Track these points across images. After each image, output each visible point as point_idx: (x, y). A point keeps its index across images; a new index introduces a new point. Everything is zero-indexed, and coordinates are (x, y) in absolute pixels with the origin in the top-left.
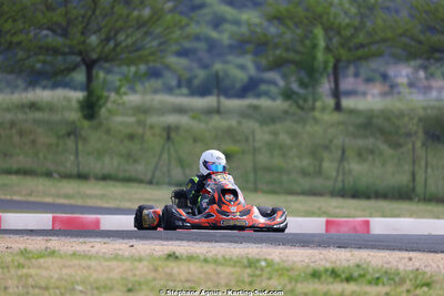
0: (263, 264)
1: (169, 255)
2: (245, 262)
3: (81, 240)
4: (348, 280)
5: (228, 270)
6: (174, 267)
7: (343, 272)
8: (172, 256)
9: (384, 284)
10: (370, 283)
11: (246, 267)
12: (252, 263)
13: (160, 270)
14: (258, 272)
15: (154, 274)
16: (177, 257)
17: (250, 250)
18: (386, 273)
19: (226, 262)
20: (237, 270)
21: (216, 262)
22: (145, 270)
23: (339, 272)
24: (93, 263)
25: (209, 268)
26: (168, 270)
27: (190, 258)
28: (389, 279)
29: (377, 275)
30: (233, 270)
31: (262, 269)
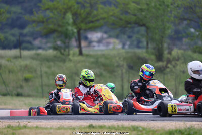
0: (141, 129)
1: (90, 126)
12: (135, 129)
16: (94, 127)
23: (183, 132)
31: (141, 132)
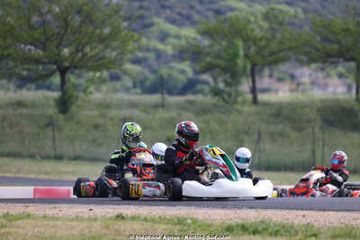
0: (189, 221)
1: (118, 216)
2: (176, 220)
3: (52, 206)
4: (254, 233)
5: (163, 227)
6: (121, 225)
7: (251, 227)
8: (120, 217)
9: (282, 236)
10: (271, 234)
11: (176, 224)
12: (181, 221)
13: (110, 227)
14: (185, 228)
15: (105, 231)
16: (123, 218)
17: (181, 212)
18: (283, 226)
19: (162, 220)
20: (170, 226)
21: (153, 220)
22: (99, 227)
23: (248, 227)
24: (59, 223)
25: (148, 225)
26: (117, 227)
27: (134, 218)
28: (286, 231)
29: (276, 229)
30: (165, 226)
31: (189, 226)
